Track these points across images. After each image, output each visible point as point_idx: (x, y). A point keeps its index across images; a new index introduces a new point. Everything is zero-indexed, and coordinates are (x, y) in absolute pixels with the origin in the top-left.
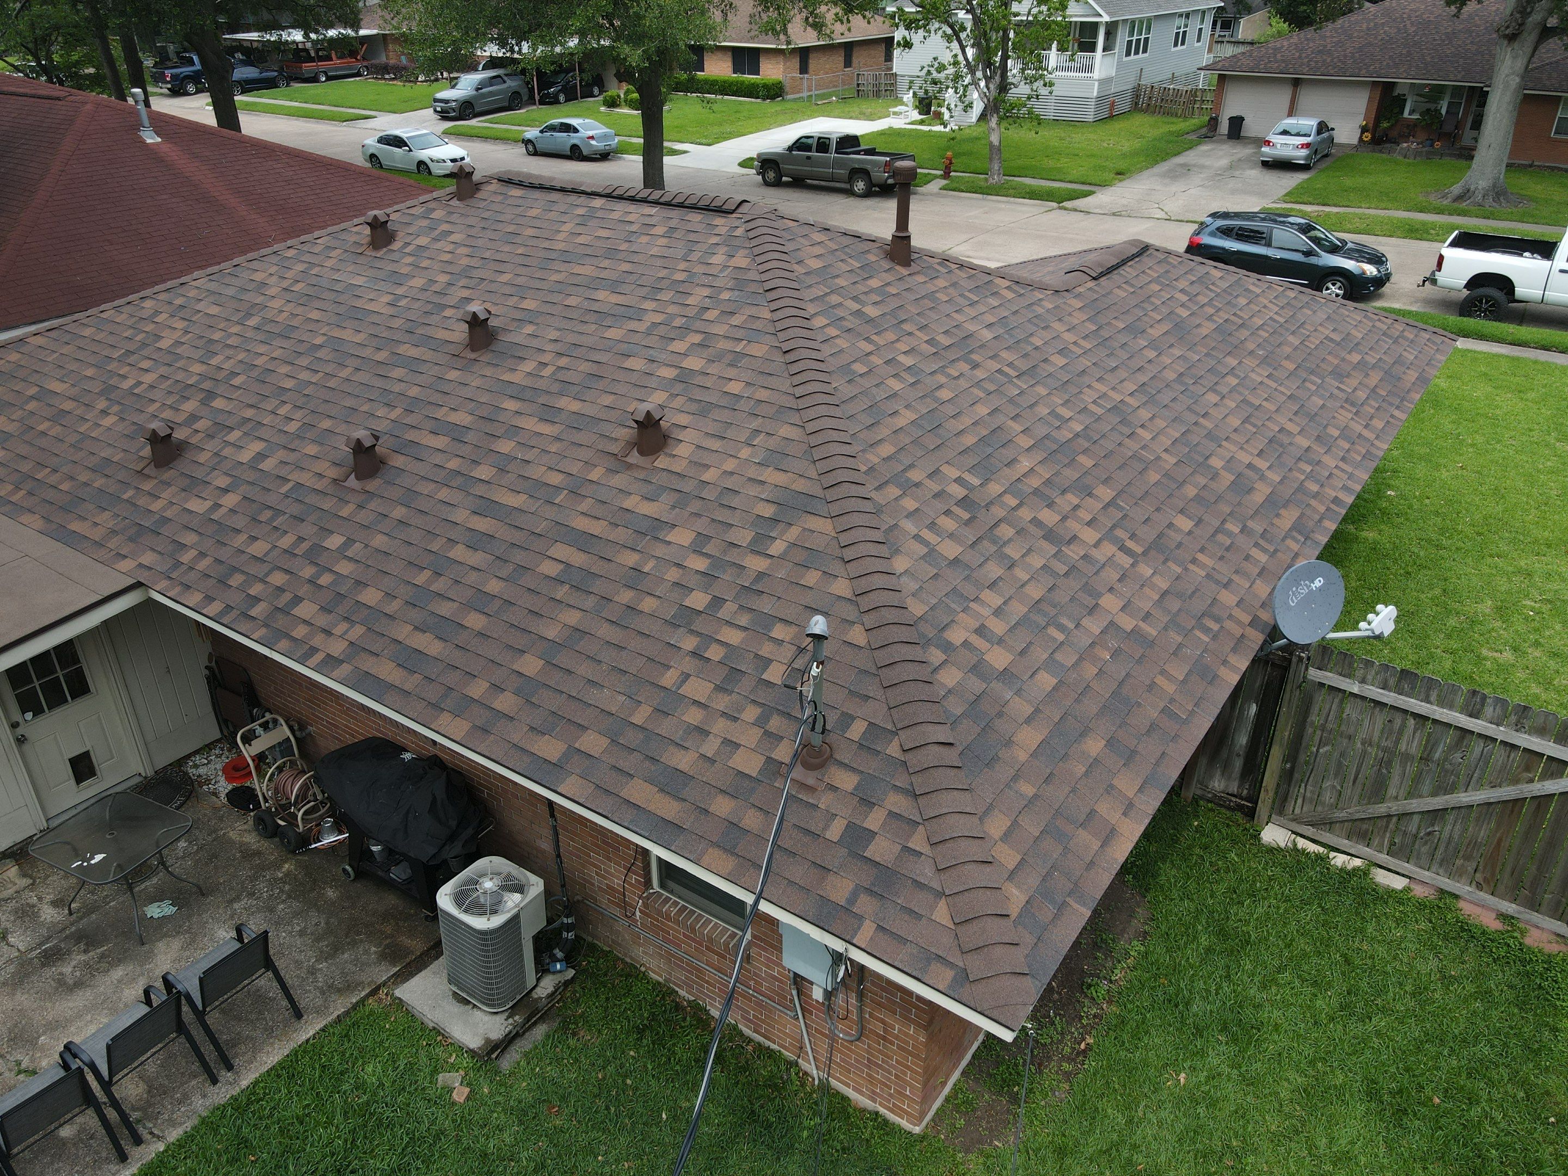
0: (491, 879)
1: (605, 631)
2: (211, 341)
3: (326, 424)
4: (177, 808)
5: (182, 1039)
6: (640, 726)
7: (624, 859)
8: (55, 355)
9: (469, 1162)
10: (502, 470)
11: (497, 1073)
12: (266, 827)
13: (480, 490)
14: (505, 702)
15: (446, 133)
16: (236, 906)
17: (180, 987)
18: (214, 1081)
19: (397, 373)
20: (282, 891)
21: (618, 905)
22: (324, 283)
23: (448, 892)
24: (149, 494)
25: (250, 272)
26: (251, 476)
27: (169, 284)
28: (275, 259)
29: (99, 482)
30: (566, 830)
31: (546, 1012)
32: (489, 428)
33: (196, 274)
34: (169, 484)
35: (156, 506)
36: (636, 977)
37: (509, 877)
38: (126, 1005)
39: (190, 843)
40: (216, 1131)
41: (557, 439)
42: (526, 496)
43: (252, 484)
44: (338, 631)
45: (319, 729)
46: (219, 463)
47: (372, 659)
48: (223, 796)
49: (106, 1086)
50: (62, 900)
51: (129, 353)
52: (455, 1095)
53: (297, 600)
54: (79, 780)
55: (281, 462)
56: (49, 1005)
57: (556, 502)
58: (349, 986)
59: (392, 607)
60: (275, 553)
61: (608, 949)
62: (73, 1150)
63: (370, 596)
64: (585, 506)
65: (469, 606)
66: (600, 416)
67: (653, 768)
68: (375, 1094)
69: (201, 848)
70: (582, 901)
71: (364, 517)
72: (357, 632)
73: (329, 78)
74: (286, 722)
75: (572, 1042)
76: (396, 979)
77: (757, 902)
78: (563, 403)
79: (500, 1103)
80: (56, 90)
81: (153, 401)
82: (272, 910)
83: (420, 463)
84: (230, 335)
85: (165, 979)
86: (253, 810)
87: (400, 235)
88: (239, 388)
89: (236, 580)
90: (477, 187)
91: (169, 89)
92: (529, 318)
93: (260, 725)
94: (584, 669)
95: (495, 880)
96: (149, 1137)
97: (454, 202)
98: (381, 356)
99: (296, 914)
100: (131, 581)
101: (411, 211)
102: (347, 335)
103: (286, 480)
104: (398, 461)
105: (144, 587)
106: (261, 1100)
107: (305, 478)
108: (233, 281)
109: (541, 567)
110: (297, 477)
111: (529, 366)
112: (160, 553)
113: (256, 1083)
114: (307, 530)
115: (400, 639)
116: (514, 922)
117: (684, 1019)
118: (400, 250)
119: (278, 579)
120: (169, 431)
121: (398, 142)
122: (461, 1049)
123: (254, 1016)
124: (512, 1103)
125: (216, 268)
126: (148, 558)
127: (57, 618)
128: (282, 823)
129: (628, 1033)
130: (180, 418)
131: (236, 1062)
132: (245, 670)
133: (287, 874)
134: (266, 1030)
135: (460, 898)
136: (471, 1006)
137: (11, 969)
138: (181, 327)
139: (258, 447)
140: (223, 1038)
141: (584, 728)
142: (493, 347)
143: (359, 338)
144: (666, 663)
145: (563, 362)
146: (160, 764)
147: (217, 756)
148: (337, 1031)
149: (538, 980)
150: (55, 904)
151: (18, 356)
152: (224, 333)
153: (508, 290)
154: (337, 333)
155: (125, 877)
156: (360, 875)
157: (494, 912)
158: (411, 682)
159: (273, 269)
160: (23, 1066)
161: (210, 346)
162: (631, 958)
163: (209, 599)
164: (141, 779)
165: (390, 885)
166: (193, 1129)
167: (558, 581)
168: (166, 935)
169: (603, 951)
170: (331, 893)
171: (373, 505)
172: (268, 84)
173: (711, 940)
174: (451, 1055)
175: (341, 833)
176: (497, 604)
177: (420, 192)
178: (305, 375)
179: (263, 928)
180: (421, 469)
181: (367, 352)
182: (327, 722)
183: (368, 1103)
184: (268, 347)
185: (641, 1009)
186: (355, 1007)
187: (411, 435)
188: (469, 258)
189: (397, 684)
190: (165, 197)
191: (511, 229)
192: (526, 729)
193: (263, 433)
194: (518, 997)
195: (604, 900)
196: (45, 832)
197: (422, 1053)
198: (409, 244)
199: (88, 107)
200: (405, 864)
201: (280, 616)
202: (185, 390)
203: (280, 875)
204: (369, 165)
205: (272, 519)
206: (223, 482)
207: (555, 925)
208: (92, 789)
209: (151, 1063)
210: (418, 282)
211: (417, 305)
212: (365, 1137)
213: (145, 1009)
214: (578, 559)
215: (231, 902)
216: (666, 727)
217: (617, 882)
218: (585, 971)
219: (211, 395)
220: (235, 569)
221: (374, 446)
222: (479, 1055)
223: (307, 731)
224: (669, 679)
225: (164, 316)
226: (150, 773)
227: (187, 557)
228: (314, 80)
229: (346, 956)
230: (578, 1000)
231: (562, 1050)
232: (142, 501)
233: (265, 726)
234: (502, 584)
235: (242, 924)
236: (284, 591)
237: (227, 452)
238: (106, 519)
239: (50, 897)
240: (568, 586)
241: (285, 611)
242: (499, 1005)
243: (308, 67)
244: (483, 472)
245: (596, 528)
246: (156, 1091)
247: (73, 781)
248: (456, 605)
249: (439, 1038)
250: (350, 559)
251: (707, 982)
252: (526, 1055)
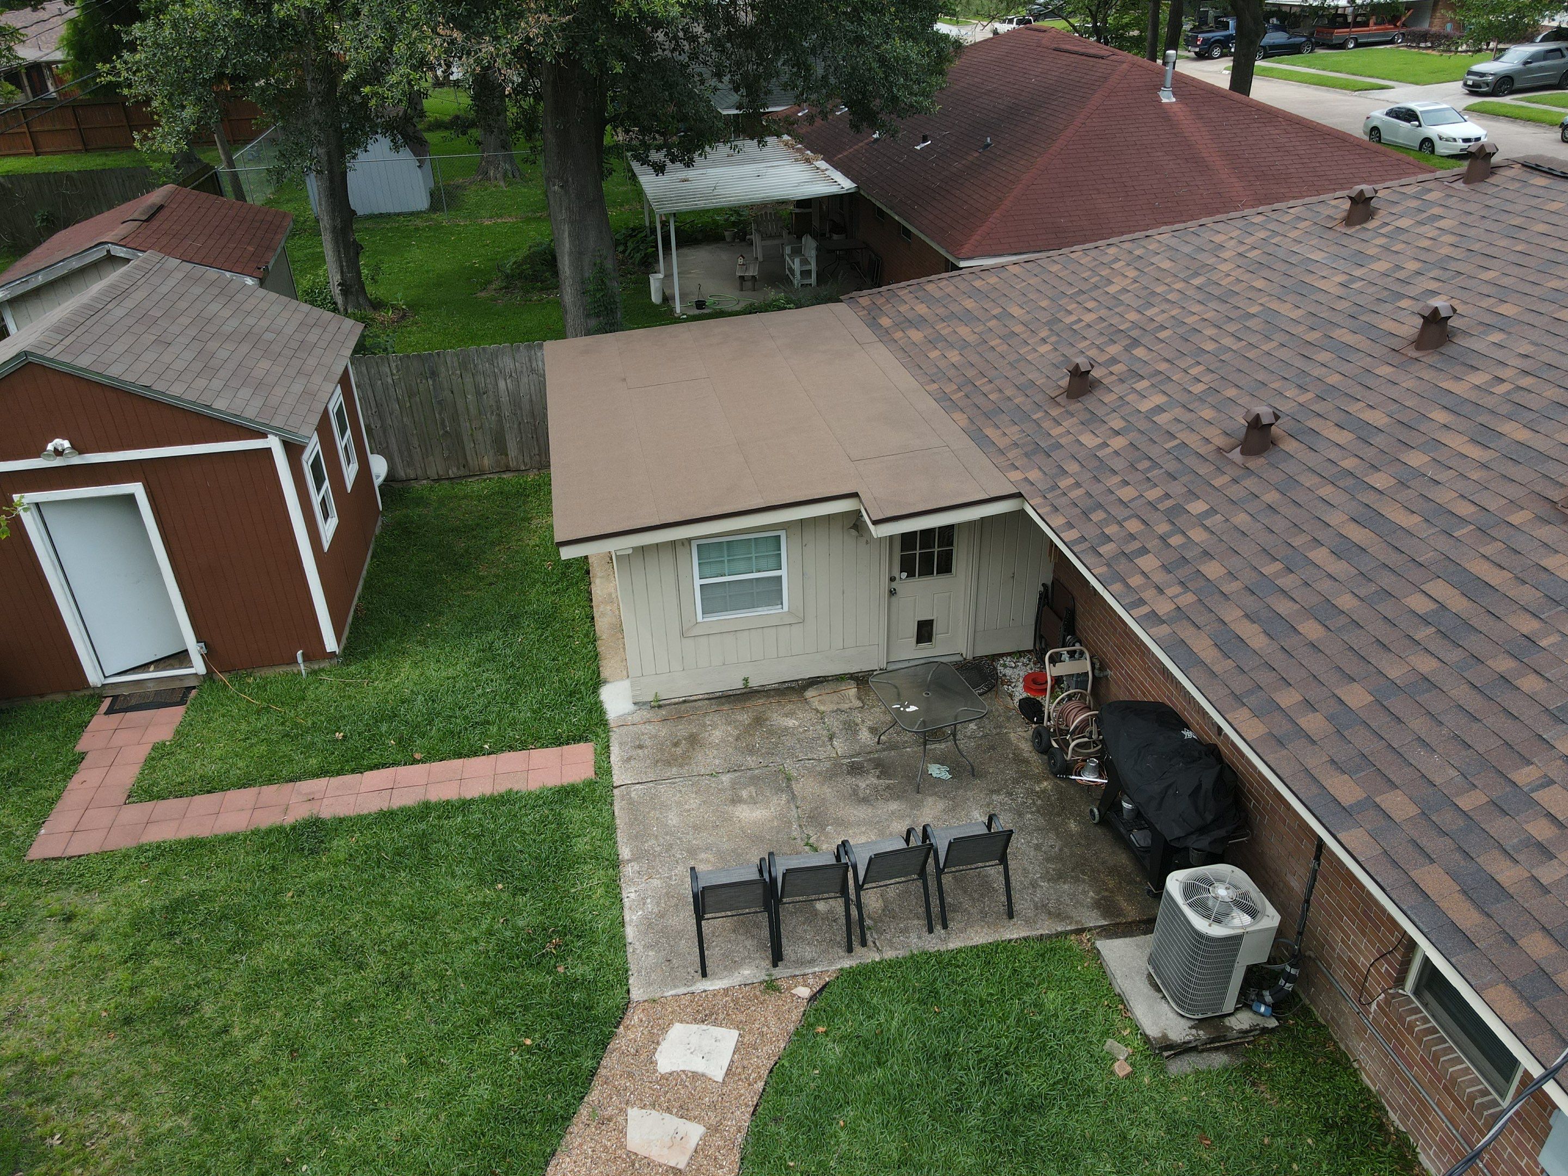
0: (1227, 888)
1: (1460, 693)
2: (1153, 293)
3: (1231, 392)
4: (980, 695)
5: (919, 883)
6: (1464, 812)
7: (1381, 941)
8: (1024, 284)
9: (1108, 1134)
10: (1402, 484)
11: (1162, 1071)
12: (1041, 743)
13: (1369, 498)
14: (1313, 723)
15: (1468, 109)
16: (995, 797)
17: (933, 841)
18: (931, 931)
19: (1323, 357)
20: (1034, 803)
21: (1354, 985)
22: (1281, 253)
23: (1180, 879)
24: (1054, 419)
25: (1212, 233)
26: (1143, 425)
27: (1136, 235)
28: (1240, 223)
29: (1019, 400)
30: (1324, 878)
31: (1231, 1045)
32: (1405, 435)
33: (1163, 229)
34: (1072, 415)
35: (1056, 431)
36: (1345, 1069)
37: (1245, 895)
38: (891, 834)
39: (979, 728)
40: (918, 971)
41: (1484, 466)
42: (1420, 519)
43: (1142, 432)
44: (1170, 592)
45: (1115, 674)
46: (1120, 406)
47: (1192, 629)
48: (1016, 700)
49: (859, 888)
50: (876, 730)
51: (1082, 292)
52: (1116, 1065)
53: (1144, 551)
54: (920, 640)
55: (1175, 419)
56: (842, 805)
57: (1455, 535)
58: (1059, 914)
59: (1229, 588)
60: (1142, 501)
61: (1323, 1023)
62: (820, 922)
63: (1213, 570)
64: (1490, 549)
65: (1309, 613)
66: (1552, 453)
67: (1462, 863)
68: (1048, 1020)
69: (984, 736)
70: (1314, 960)
71: (1235, 492)
72: (1187, 599)
73: (1358, 45)
74: (1091, 658)
75: (1249, 1090)
76: (1102, 931)
77: (1544, 1079)
78: (1507, 428)
79: (1155, 1101)
80: (1102, 50)
81: (1085, 338)
82: (1020, 815)
83: (1313, 453)
84: (1172, 290)
85: (925, 828)
86: (1035, 723)
87: (1382, 213)
88: (1162, 341)
89: (1098, 516)
90: (1494, 170)
91: (1196, 53)
92: (1503, 324)
93: (1068, 652)
94: (1418, 724)
95: (1230, 891)
96: (872, 945)
97: (1460, 185)
98: (1312, 336)
99: (1038, 829)
100: (1014, 490)
101: (1403, 190)
102: (1285, 309)
103: (1173, 437)
104: (1290, 446)
105: (1021, 499)
106: (958, 966)
107: (1192, 440)
108: (1194, 239)
109: (1408, 599)
110: (1185, 436)
111: (1479, 379)
112: (1045, 473)
113: (959, 951)
114: (1176, 489)
115: (1226, 620)
116: (1234, 942)
117: (1385, 1145)
118: (1375, 230)
119: (1133, 526)
120: (1090, 368)
121: (1409, 115)
122: (1137, 1028)
123: (976, 896)
124: (1166, 1108)
125: (1181, 226)
126: (1034, 475)
127: (952, 504)
128: (1055, 745)
129: (1313, 1119)
130: (1101, 358)
131: (951, 925)
132: (1073, 598)
133: (1044, 791)
134: (981, 912)
135: (1189, 890)
136: (1161, 996)
137: (828, 764)
138: (1131, 276)
139: (1159, 399)
140: (949, 900)
141: (1395, 786)
142: (1442, 350)
143: (1295, 314)
144: (1527, 756)
145: (1526, 382)
146: (979, 653)
147: (1023, 664)
148: (1037, 946)
149: (1237, 1009)
150: (872, 730)
151: (996, 280)
152: (1167, 288)
153: (1485, 289)
154: (1275, 305)
155: (925, 732)
156: (1104, 822)
157: (1218, 921)
158: (1222, 666)
159: (1234, 234)
160: (811, 841)
161: (1150, 298)
162: (1347, 1046)
163: (1070, 525)
164: (960, 659)
165: (1127, 845)
166: (903, 958)
167: (1425, 620)
168: (935, 794)
169: (1316, 1020)
170: (1073, 826)
171: (1250, 483)
172: (1292, 50)
173: (1453, 1081)
174: (1126, 1028)
175: (1100, 776)
176: (1343, 620)
177: (1417, 170)
178: (1227, 341)
179: (1009, 826)
180: (1311, 459)
181: (1298, 330)
182: (1126, 671)
183: (1039, 1024)
184: (1202, 307)
185: (1337, 1104)
186: (1058, 935)
187: (1314, 423)
188: (1452, 248)
189: (1208, 661)
190: (1159, 154)
191: (1518, 221)
192: (1325, 758)
193: (1168, 387)
194: (1210, 1015)
195: (1339, 972)
196: (884, 671)
197: (1100, 1011)
198: (1388, 224)
199: (1124, 66)
200: (1147, 832)
201: (1123, 560)
202: (1114, 334)
203: (1038, 789)
204: (1366, 138)
205: (1149, 469)
206: (1117, 424)
207: (1276, 967)
208: (926, 651)
209: (893, 888)
210: (1382, 266)
211: (1372, 290)
212: (1027, 1051)
213: (902, 845)
214: (1458, 603)
215: (993, 792)
216: (1498, 827)
217: (1363, 962)
218: (1288, 1029)
219: (1136, 342)
220: (1100, 506)
221: (1272, 425)
222: (1152, 1044)
223: (1105, 673)
224: (1524, 776)
225: (1122, 263)
226: (969, 657)
227: (1064, 483)
228: (1342, 46)
229: (1066, 887)
230: (1270, 1054)
231: (1235, 1090)
232: (1046, 424)
233: (1072, 654)
234: (1356, 602)
235: (994, 815)
236: (1135, 539)
237: (1131, 398)
238: (1014, 432)
239: (869, 723)
240: (1434, 629)
241: (1129, 557)
242: (1188, 1011)
243: (1340, 33)
244: (1380, 480)
245: (1494, 577)
246: (888, 912)
247: (914, 640)
248: (1297, 607)
249: (1121, 1007)
250: (1206, 528)
251: (1429, 1123)
252: (1197, 1072)
